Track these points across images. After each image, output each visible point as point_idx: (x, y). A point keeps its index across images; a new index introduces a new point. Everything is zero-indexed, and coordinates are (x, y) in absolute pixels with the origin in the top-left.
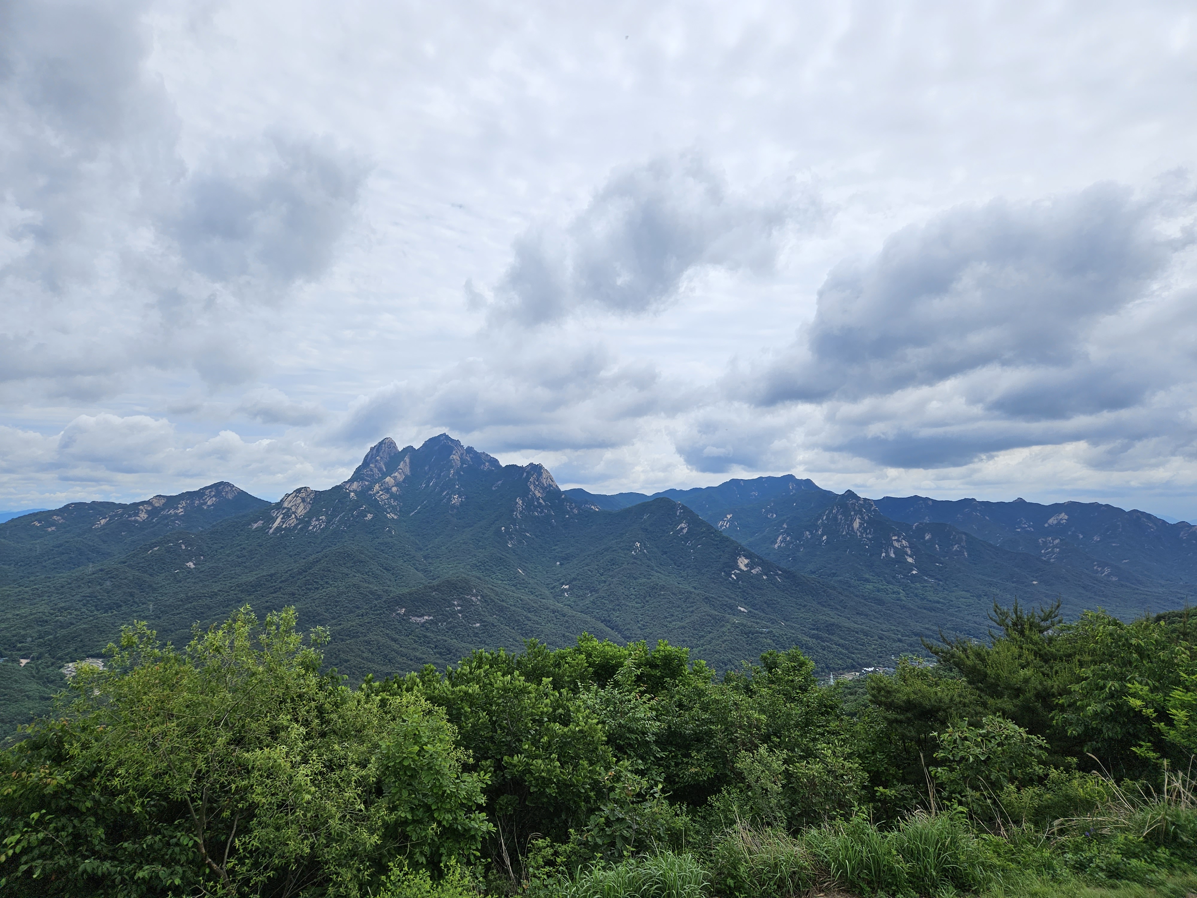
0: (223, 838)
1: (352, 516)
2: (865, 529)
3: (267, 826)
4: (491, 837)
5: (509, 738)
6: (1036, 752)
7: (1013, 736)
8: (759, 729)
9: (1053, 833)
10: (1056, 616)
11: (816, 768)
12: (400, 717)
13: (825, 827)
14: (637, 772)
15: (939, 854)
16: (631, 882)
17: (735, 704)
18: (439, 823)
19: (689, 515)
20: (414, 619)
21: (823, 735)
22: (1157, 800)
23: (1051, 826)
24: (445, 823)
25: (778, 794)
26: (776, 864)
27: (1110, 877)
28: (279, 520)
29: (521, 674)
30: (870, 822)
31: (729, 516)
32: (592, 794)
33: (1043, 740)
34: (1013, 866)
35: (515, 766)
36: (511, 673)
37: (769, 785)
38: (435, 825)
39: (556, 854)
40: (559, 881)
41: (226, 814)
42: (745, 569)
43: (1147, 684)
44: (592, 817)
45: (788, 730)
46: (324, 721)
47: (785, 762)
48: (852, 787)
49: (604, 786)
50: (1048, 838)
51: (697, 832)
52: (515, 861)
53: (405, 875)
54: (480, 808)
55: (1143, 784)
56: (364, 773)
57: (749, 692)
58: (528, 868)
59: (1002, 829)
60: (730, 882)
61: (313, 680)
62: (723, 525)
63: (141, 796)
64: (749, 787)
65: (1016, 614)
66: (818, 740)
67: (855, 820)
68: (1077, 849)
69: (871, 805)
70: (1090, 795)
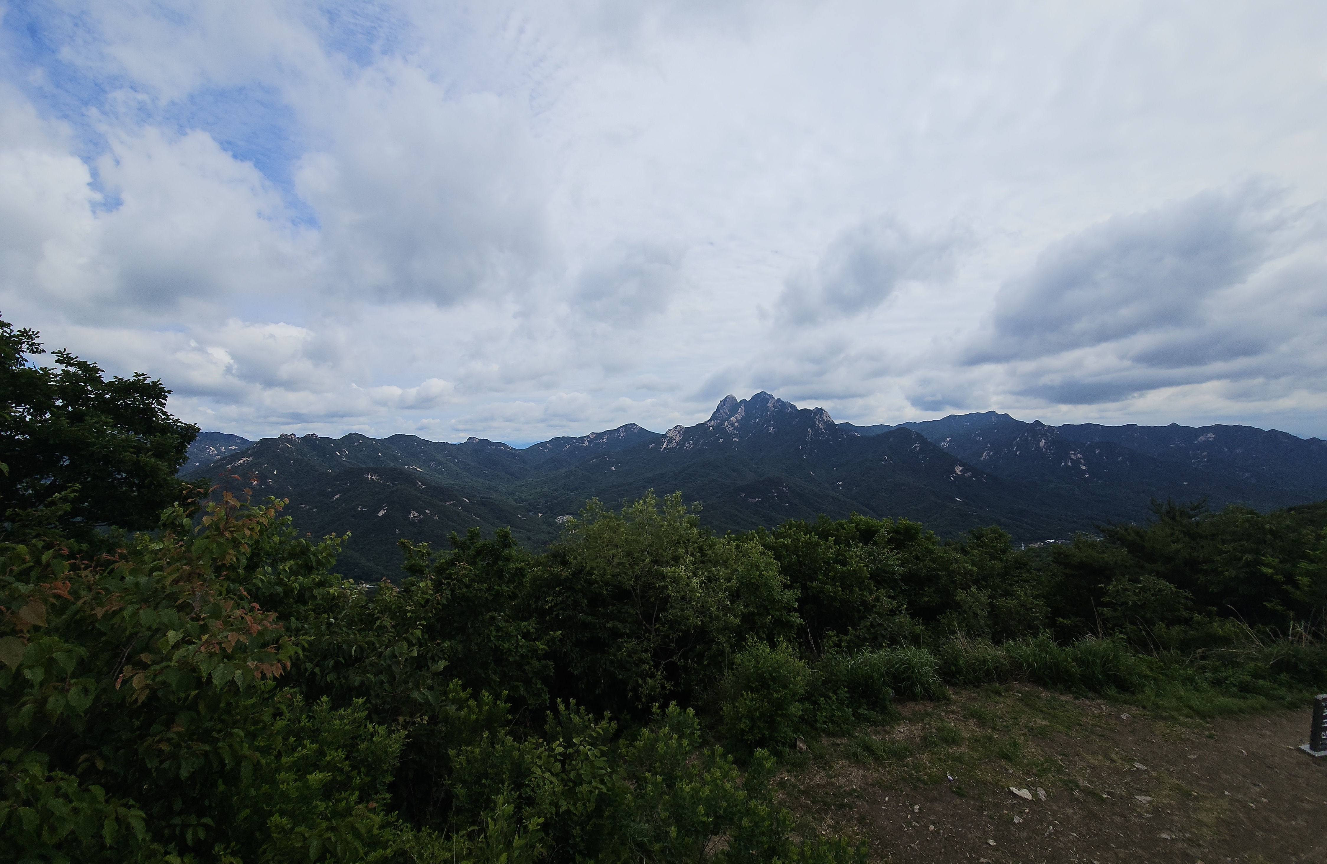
0: (651, 612)
1: (711, 440)
2: (1049, 447)
3: (676, 608)
4: (802, 626)
5: (810, 572)
6: (1183, 601)
7: (1165, 590)
8: (971, 576)
9: (1196, 658)
10: (1203, 507)
11: (1012, 602)
12: (748, 555)
13: (1019, 640)
14: (890, 597)
15: (1105, 665)
16: (888, 661)
17: (955, 559)
18: (772, 617)
19: (920, 438)
20: (750, 500)
21: (1017, 582)
22: (1282, 639)
23: (1195, 653)
24: (775, 616)
25: (985, 617)
26: (984, 661)
27: (1241, 691)
28: (666, 443)
29: (815, 534)
30: (1052, 639)
31: (948, 439)
32: (862, 608)
33: (1189, 593)
34: (1162, 677)
35: (814, 588)
36: (810, 534)
37: (979, 611)
38: (770, 617)
39: (840, 641)
40: (843, 656)
41: (652, 599)
42: (960, 474)
43: (1278, 557)
44: (862, 621)
45: (993, 578)
46: (703, 555)
47: (990, 597)
48: (1038, 616)
49: (869, 604)
50: (1191, 661)
51: (930, 637)
52: (816, 643)
53: (755, 643)
54: (795, 610)
55: (1272, 628)
56: (729, 584)
57: (964, 552)
58: (824, 647)
59: (1155, 652)
60: (953, 668)
61: (695, 531)
62: (943, 445)
63: (606, 585)
64: (965, 612)
65: (1169, 505)
66: (1014, 585)
67: (1041, 637)
68: (1215, 670)
69: (1053, 629)
70: (1227, 634)
